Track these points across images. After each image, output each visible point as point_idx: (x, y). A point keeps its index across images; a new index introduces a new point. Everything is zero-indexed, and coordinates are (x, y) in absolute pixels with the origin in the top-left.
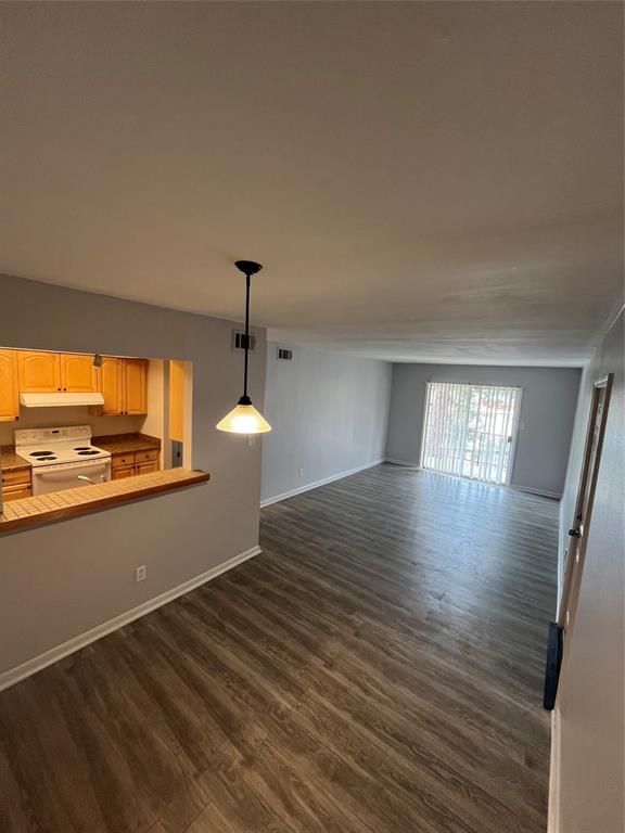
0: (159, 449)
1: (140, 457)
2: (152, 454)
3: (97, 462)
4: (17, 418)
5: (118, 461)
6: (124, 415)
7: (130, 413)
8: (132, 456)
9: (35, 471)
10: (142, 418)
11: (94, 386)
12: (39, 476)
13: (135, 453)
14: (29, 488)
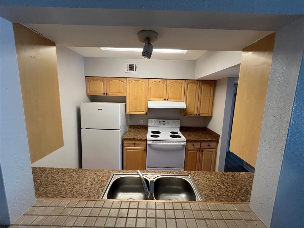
0: (218, 142)
1: (204, 144)
2: (213, 144)
3: (178, 144)
4: (146, 113)
5: (190, 145)
6: (198, 116)
7: (201, 115)
8: (199, 143)
9: (148, 142)
10: (208, 119)
11: (182, 98)
12: (150, 145)
13: (201, 142)
14: (145, 150)
